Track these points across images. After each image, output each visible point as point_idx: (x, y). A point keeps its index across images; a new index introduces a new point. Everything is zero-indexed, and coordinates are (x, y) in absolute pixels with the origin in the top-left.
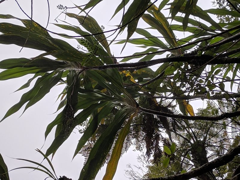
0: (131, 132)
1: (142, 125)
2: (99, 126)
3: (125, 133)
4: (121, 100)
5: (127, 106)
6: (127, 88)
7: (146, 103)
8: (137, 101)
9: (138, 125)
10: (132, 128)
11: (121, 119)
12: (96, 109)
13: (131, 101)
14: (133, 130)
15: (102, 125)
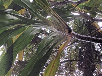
0: (62, 72)
1: (78, 60)
2: (15, 64)
3: (52, 71)
4: (46, 23)
5: (55, 32)
6: (55, 7)
7: (84, 29)
8: (70, 27)
9: (72, 61)
10: (63, 65)
11: (47, 51)
12: (10, 37)
13: (61, 25)
14: (65, 68)
15: (20, 62)
